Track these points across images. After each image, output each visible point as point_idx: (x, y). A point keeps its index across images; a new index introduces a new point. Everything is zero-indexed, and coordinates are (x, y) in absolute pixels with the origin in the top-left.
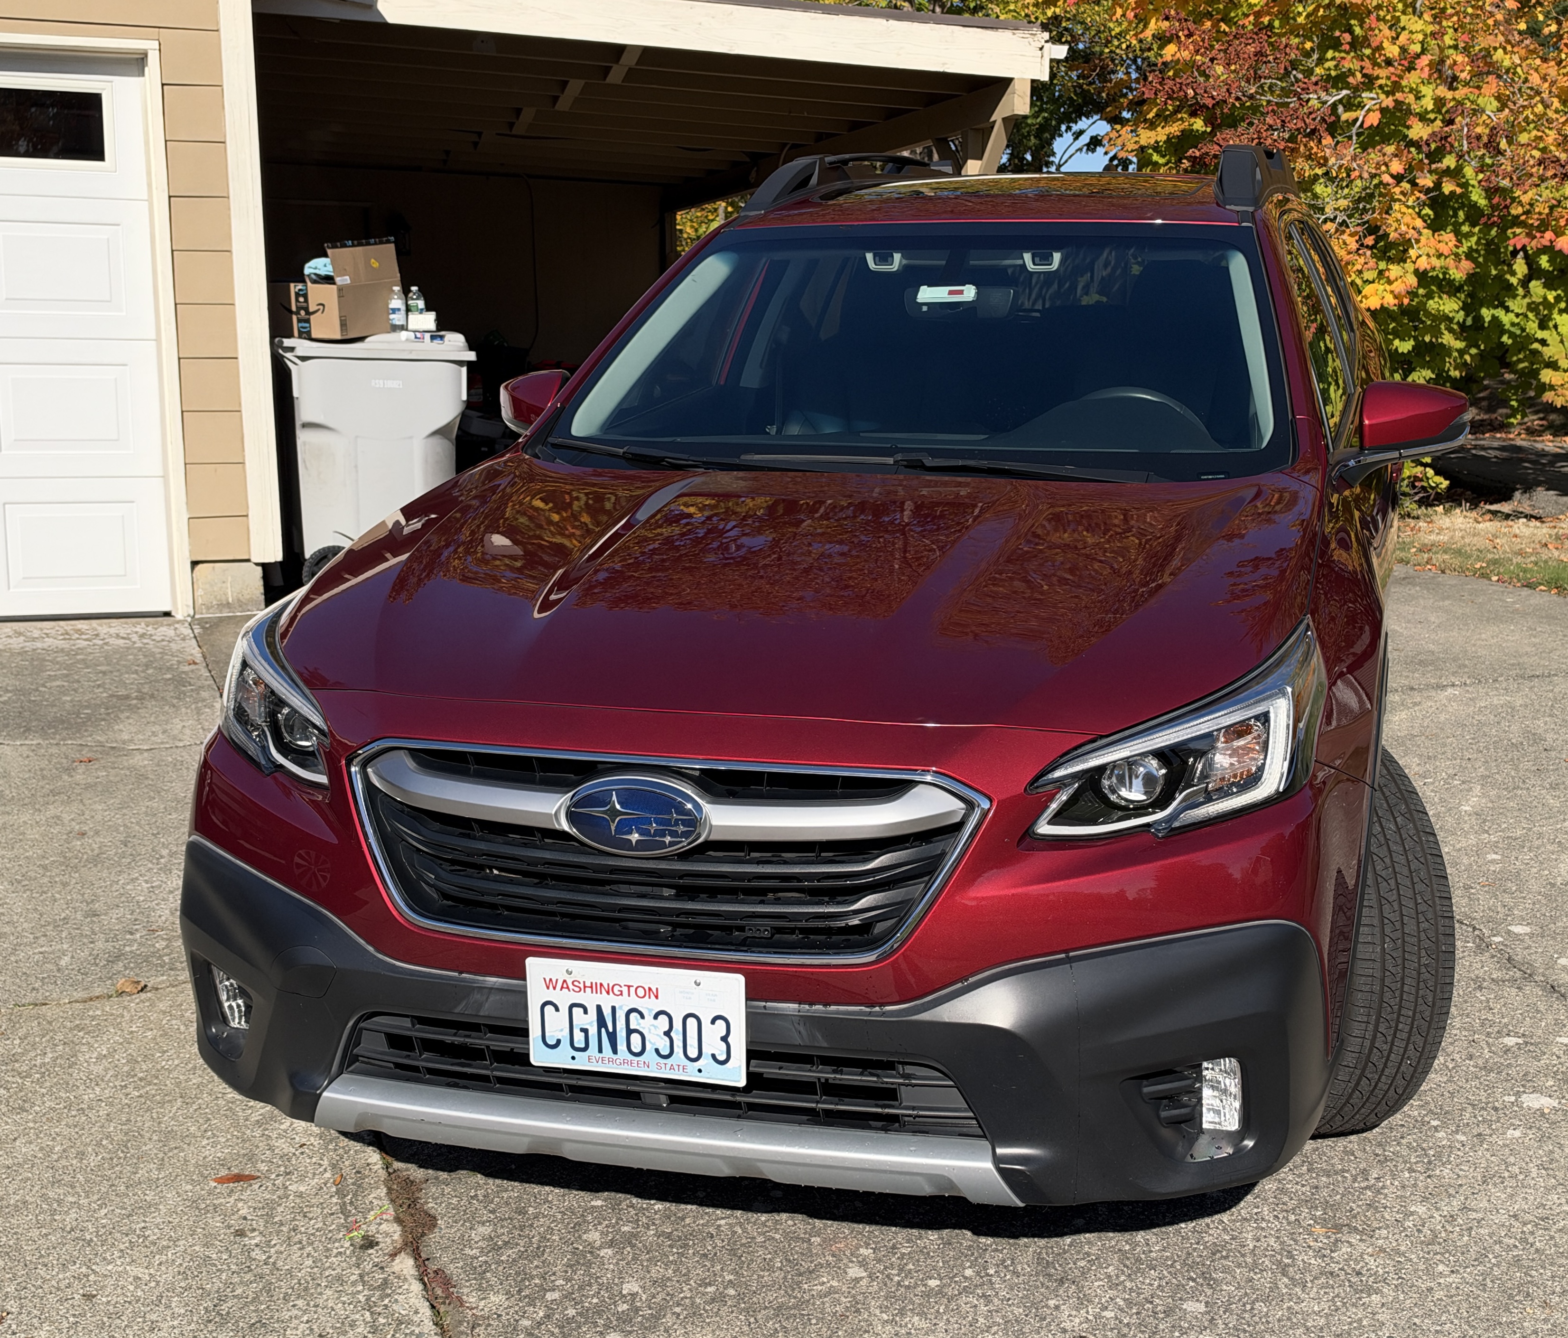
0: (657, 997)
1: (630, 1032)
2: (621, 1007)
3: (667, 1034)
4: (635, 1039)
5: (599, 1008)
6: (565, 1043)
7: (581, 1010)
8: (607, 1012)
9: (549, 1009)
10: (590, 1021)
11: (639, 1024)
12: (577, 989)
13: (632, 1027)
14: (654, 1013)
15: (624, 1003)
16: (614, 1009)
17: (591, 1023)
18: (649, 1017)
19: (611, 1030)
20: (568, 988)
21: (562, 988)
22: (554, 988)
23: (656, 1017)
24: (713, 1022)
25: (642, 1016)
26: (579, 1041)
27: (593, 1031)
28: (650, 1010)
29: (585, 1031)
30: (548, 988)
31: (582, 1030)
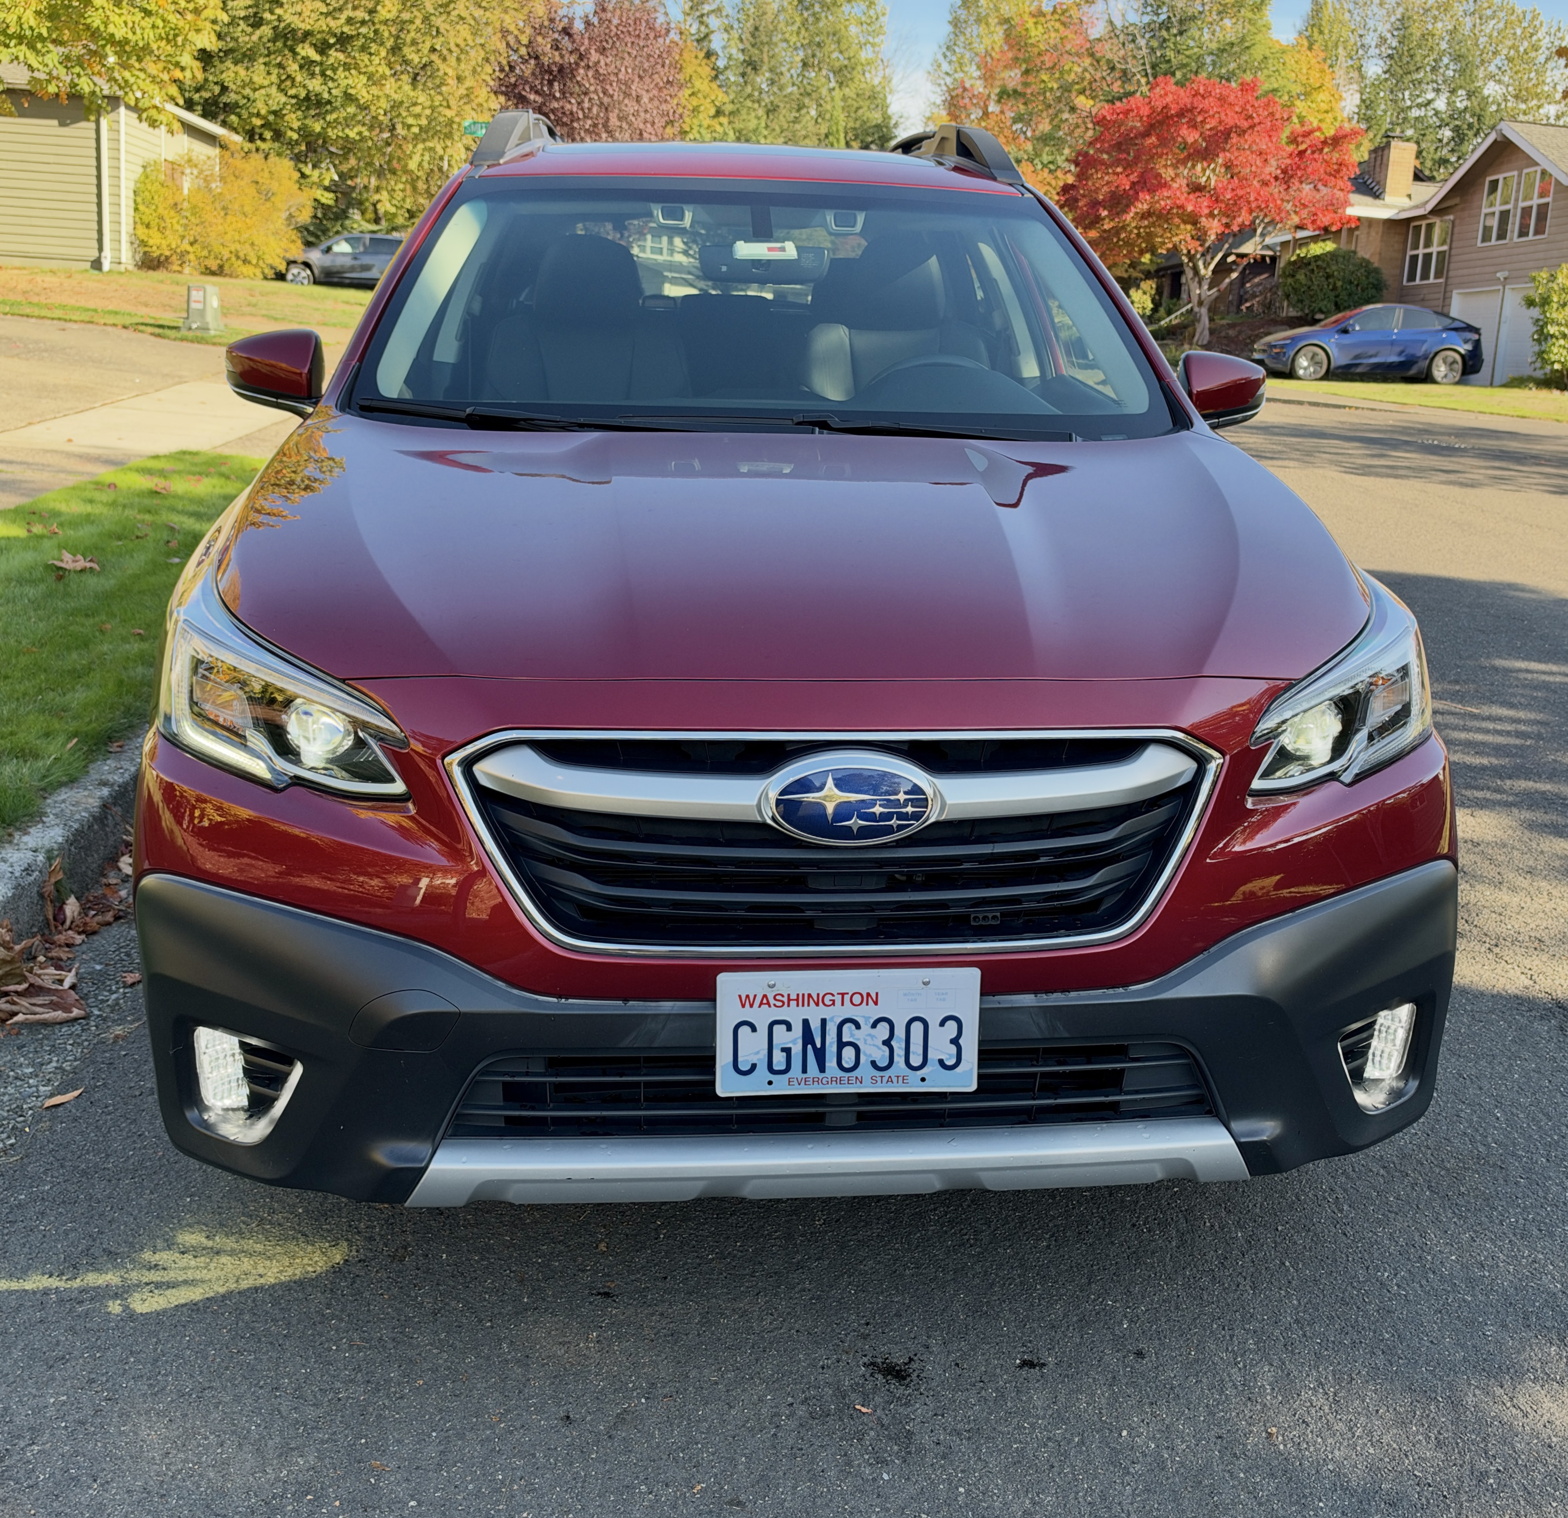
0: (876, 1003)
1: (841, 1045)
2: (832, 1019)
3: (887, 1043)
4: (848, 1054)
5: (806, 1023)
6: (762, 1067)
7: (784, 1027)
8: (815, 1026)
9: (744, 1031)
10: (793, 1039)
11: (852, 1035)
12: (780, 1004)
13: (845, 1040)
14: (872, 1021)
15: (835, 1014)
16: (824, 1022)
17: (794, 1042)
18: (866, 1027)
19: (819, 1045)
20: (768, 1004)
21: (761, 1004)
22: (751, 1006)
23: (874, 1025)
24: (942, 1024)
25: (858, 1026)
26: (779, 1062)
27: (797, 1050)
28: (867, 1019)
29: (787, 1051)
30: (743, 1006)
31: (783, 1050)
